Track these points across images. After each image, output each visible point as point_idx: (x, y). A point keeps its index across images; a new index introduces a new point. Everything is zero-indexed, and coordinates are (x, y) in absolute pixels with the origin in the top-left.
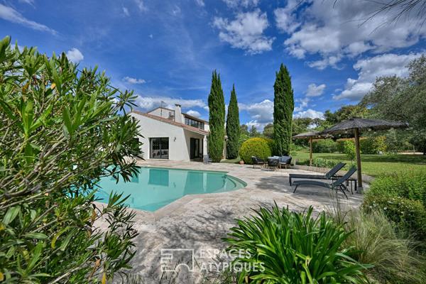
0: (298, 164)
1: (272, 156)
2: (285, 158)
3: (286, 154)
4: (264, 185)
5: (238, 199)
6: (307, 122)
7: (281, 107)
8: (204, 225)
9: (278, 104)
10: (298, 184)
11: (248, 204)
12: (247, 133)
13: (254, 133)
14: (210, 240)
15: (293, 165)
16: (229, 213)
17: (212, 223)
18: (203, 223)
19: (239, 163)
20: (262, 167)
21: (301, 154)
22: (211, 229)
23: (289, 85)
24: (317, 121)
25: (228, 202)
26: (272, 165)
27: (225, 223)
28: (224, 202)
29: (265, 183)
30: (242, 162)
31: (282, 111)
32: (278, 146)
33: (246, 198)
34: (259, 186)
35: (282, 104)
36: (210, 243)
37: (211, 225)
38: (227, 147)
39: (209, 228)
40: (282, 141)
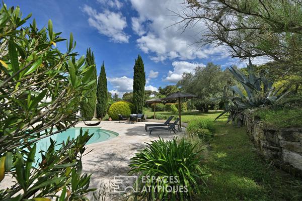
0: (147, 118)
1: (132, 114)
2: (140, 115)
3: (140, 112)
4: (130, 133)
5: (116, 144)
6: (150, 93)
7: (138, 82)
8: (96, 167)
9: (136, 80)
10: (151, 130)
11: (124, 147)
12: (111, 99)
13: (116, 98)
14: (105, 175)
15: (144, 119)
16: (113, 155)
17: (103, 164)
18: (95, 165)
19: (108, 120)
20: (126, 122)
21: (147, 112)
22: (103, 168)
23: (143, 69)
24: (155, 93)
25: (109, 147)
26: (133, 120)
27: (112, 162)
28: (106, 148)
29: (131, 131)
30: (111, 119)
31: (138, 84)
32: (136, 107)
33: (122, 143)
34: (127, 134)
35: (139, 80)
36: (105, 177)
37: (102, 165)
38: (97, 109)
39: (101, 167)
40: (138, 104)
